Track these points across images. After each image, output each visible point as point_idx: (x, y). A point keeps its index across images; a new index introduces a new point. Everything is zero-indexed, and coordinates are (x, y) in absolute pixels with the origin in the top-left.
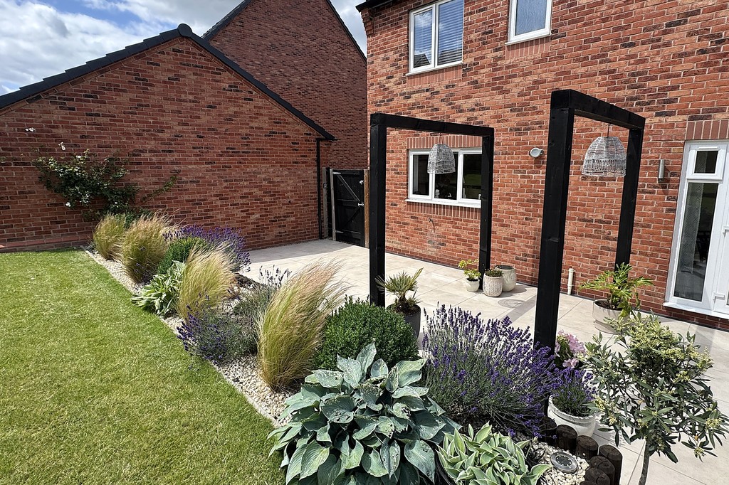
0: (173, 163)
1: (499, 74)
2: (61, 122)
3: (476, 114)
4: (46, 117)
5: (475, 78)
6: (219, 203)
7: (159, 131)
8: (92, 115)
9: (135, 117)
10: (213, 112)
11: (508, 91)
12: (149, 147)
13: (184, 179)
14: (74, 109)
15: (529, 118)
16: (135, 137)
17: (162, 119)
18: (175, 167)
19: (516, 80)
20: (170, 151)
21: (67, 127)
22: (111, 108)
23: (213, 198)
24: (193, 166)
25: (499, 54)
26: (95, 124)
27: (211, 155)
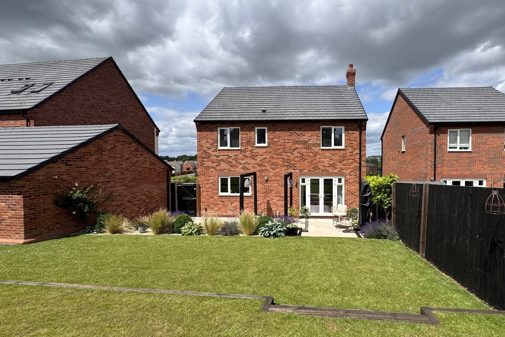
0: (110, 187)
1: (253, 154)
2: (65, 172)
3: (246, 165)
4: (59, 170)
5: (245, 154)
6: (128, 205)
7: (106, 173)
8: (79, 167)
9: (96, 167)
10: (128, 161)
11: (256, 160)
12: (101, 181)
13: (115, 194)
14: (71, 165)
15: (263, 168)
16: (96, 176)
17: (107, 167)
18: (112, 189)
19: (259, 157)
20: (110, 182)
21: (67, 174)
22: (86, 163)
23: (126, 202)
24: (119, 188)
25: (253, 148)
26: (79, 172)
27: (126, 182)
